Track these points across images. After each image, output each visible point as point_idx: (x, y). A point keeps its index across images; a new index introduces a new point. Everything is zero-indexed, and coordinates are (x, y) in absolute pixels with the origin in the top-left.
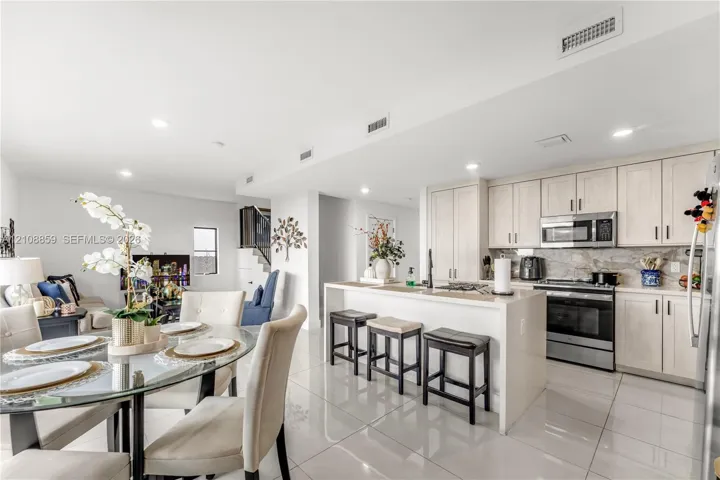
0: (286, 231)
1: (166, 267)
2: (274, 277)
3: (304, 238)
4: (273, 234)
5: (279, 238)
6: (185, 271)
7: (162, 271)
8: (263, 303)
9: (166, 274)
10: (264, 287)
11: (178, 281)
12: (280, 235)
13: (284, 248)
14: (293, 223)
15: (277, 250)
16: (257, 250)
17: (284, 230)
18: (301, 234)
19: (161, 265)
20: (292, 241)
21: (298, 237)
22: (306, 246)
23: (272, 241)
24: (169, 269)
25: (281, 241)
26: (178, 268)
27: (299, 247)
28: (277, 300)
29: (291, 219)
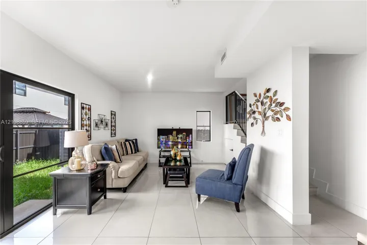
0: (262, 103)
1: (180, 136)
2: (248, 151)
3: (287, 109)
4: (248, 109)
5: (254, 112)
6: (190, 139)
7: (178, 138)
8: (234, 180)
9: (180, 140)
10: (237, 159)
11: (186, 145)
12: (256, 110)
13: (260, 123)
14: (270, 94)
15: (252, 124)
16: (237, 125)
17: (259, 104)
18: (282, 104)
19: (177, 134)
20: (269, 113)
21: (278, 109)
22: (288, 118)
23: (248, 116)
24: (181, 137)
25: (257, 115)
26: (186, 137)
27: (278, 119)
28: (252, 172)
29: (268, 90)
